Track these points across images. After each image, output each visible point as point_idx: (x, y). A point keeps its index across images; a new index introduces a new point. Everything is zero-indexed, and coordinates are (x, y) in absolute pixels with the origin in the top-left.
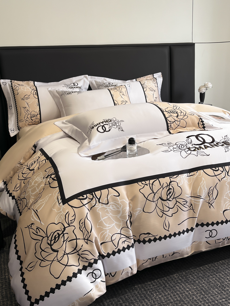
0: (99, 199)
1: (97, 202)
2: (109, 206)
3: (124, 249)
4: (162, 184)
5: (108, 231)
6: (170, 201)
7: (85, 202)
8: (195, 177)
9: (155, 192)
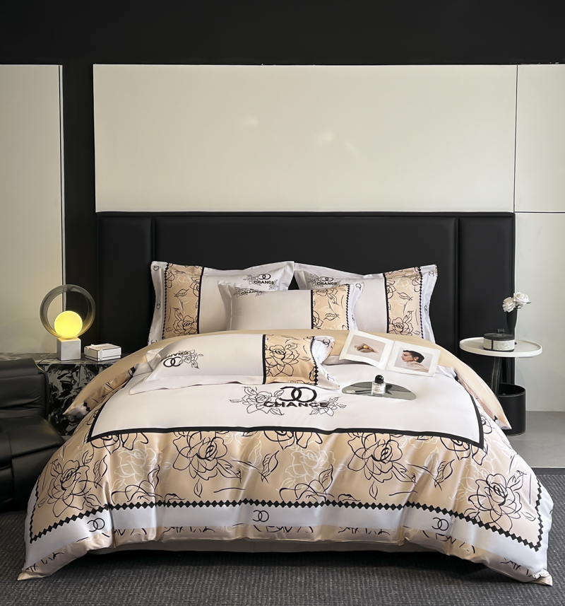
0: (124, 443)
1: (121, 445)
2: (133, 453)
3: (138, 505)
4: (203, 439)
5: (124, 480)
6: (209, 460)
7: (108, 443)
8: (252, 437)
9: (192, 446)
